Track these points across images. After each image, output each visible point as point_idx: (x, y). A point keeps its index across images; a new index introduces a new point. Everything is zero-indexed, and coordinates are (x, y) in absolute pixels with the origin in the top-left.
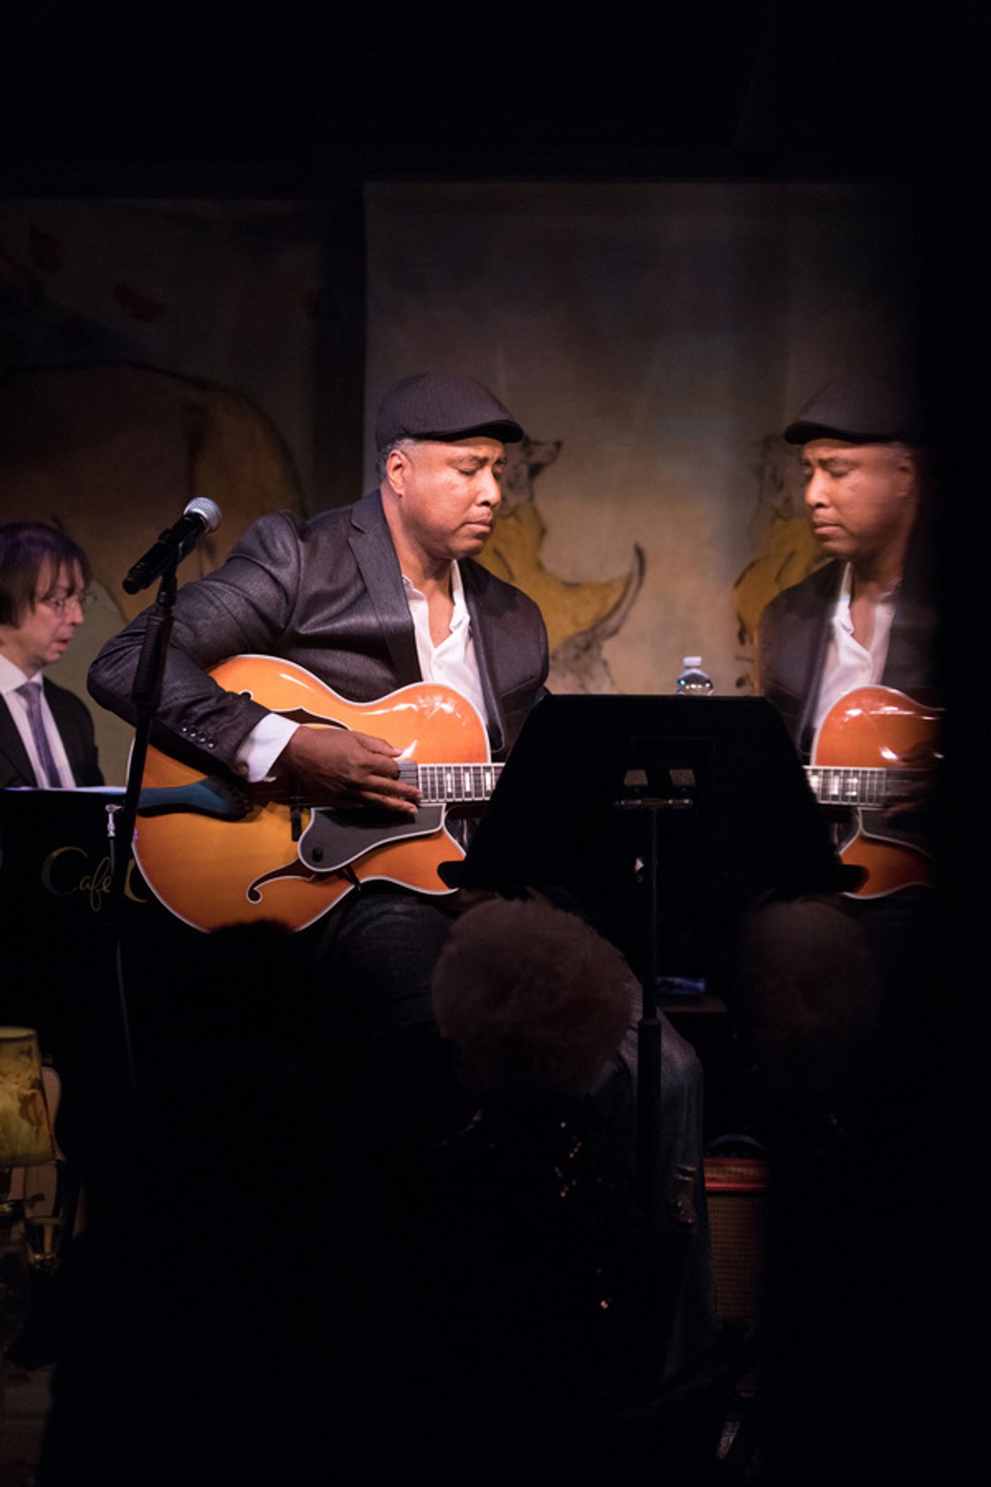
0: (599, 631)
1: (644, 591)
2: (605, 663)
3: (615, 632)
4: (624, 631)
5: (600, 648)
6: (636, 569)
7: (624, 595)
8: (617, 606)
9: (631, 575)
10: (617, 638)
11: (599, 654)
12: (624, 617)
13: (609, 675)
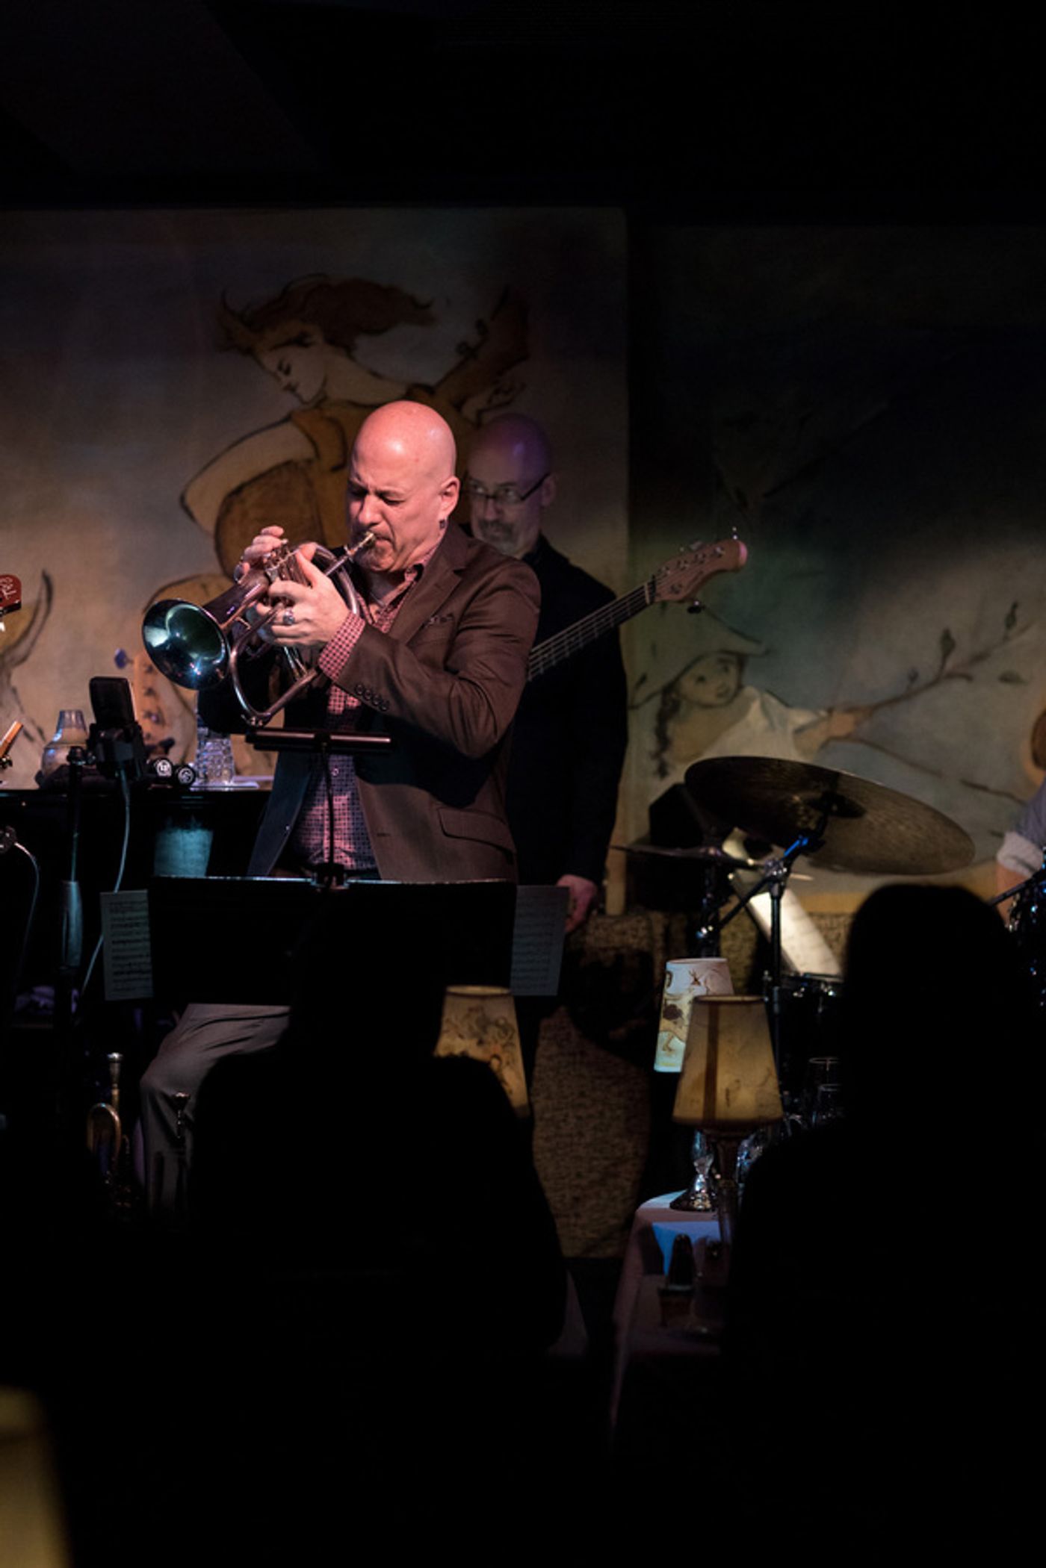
0: (8, 658)
1: (52, 617)
2: (14, 691)
3: (24, 659)
4: (31, 659)
5: (9, 676)
6: (44, 597)
7: (32, 623)
8: (26, 633)
9: (39, 602)
10: (25, 664)
11: (9, 682)
12: (33, 644)
13: (19, 703)
